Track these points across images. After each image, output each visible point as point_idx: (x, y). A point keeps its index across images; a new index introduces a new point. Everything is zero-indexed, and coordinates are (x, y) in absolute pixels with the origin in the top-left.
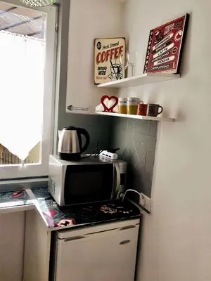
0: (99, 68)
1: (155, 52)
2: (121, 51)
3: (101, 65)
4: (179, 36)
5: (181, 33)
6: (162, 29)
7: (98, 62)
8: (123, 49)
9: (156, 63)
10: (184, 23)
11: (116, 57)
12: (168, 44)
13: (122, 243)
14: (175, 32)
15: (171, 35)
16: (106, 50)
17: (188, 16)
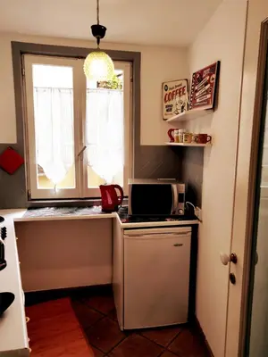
0: (167, 106)
1: (196, 91)
2: (184, 90)
3: (168, 103)
4: (213, 79)
5: (214, 76)
6: (201, 72)
7: (166, 101)
8: (186, 89)
9: (198, 100)
10: (216, 68)
11: (180, 96)
12: (206, 84)
13: (176, 245)
14: (210, 75)
15: (208, 78)
16: (171, 91)
17: (219, 62)
